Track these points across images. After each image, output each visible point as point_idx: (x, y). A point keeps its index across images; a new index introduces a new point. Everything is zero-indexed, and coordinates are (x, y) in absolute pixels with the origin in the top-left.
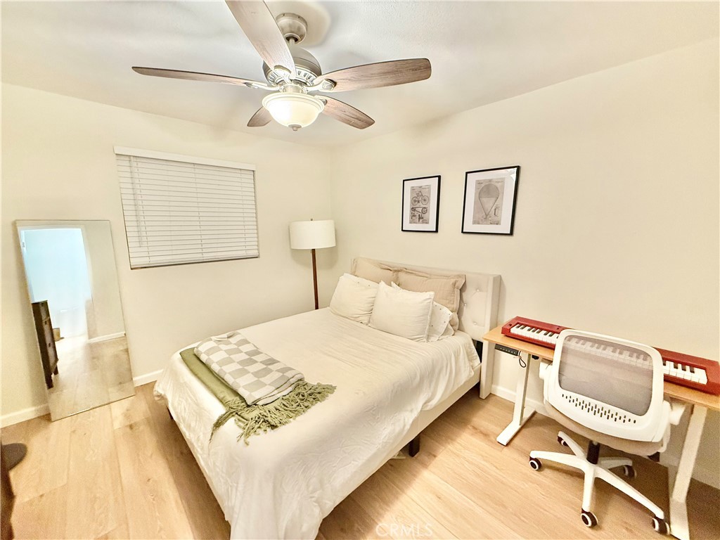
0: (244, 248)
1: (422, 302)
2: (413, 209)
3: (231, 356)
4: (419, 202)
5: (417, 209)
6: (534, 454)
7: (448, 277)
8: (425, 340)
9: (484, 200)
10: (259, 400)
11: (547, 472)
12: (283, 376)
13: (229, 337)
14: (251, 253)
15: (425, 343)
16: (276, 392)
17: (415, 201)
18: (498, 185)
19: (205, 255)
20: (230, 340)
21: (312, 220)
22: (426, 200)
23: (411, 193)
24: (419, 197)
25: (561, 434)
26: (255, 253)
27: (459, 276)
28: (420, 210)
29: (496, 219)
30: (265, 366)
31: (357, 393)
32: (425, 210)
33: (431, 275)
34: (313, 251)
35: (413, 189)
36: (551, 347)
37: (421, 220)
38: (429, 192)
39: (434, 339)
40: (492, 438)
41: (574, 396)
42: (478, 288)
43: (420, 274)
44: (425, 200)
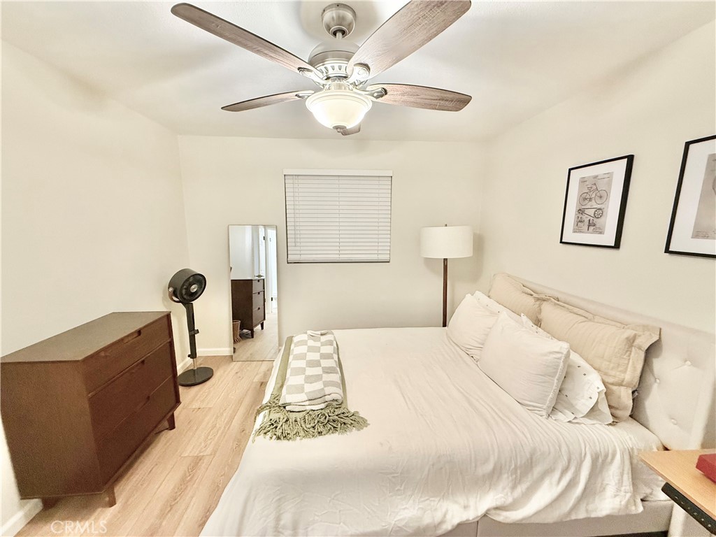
0: (376, 252)
1: (545, 355)
2: (581, 211)
4: (590, 200)
5: (587, 211)
7: (624, 325)
8: (544, 413)
10: (290, 404)
12: (322, 389)
13: (322, 335)
14: (382, 257)
15: (543, 419)
16: (307, 403)
17: (584, 198)
19: (341, 256)
20: (322, 337)
21: (446, 225)
22: (603, 196)
23: (580, 187)
24: (593, 191)
26: (385, 257)
27: (646, 328)
28: (591, 212)
30: (321, 373)
31: (381, 444)
32: (600, 213)
33: (594, 315)
34: (445, 260)
35: (583, 181)
37: (591, 228)
38: (609, 184)
39: (563, 417)
43: (576, 310)
44: (601, 197)
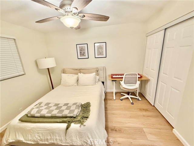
0: (17, 72)
2: (81, 53)
3: (50, 109)
4: (82, 51)
6: (121, 98)
7: (94, 69)
9: (99, 50)
10: (77, 114)
11: (123, 100)
12: (76, 105)
13: (40, 105)
14: (21, 73)
16: (78, 110)
18: (102, 46)
21: (45, 58)
22: (84, 50)
23: (79, 48)
24: (82, 49)
25: (121, 93)
29: (102, 54)
30: (67, 106)
32: (84, 53)
34: (48, 69)
36: (122, 78)
37: (83, 55)
38: (85, 48)
40: (113, 99)
41: (127, 85)
42: (101, 70)
